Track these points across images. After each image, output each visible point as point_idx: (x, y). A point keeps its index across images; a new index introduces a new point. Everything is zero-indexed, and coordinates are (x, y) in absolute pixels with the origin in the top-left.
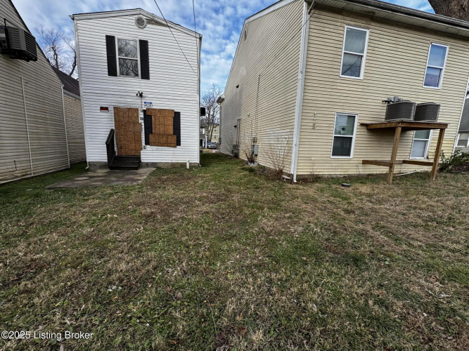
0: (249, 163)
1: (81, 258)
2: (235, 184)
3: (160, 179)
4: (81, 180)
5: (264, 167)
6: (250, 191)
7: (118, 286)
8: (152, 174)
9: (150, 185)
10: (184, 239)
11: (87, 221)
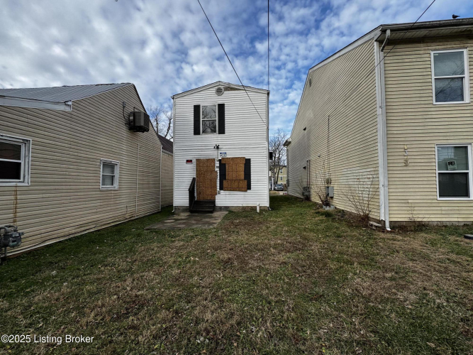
0: (324, 207)
1: (172, 300)
2: (311, 230)
3: (232, 223)
4: (169, 222)
5: (343, 210)
6: (331, 240)
7: (205, 338)
8: (225, 218)
9: (225, 229)
10: (264, 292)
11: (174, 262)
